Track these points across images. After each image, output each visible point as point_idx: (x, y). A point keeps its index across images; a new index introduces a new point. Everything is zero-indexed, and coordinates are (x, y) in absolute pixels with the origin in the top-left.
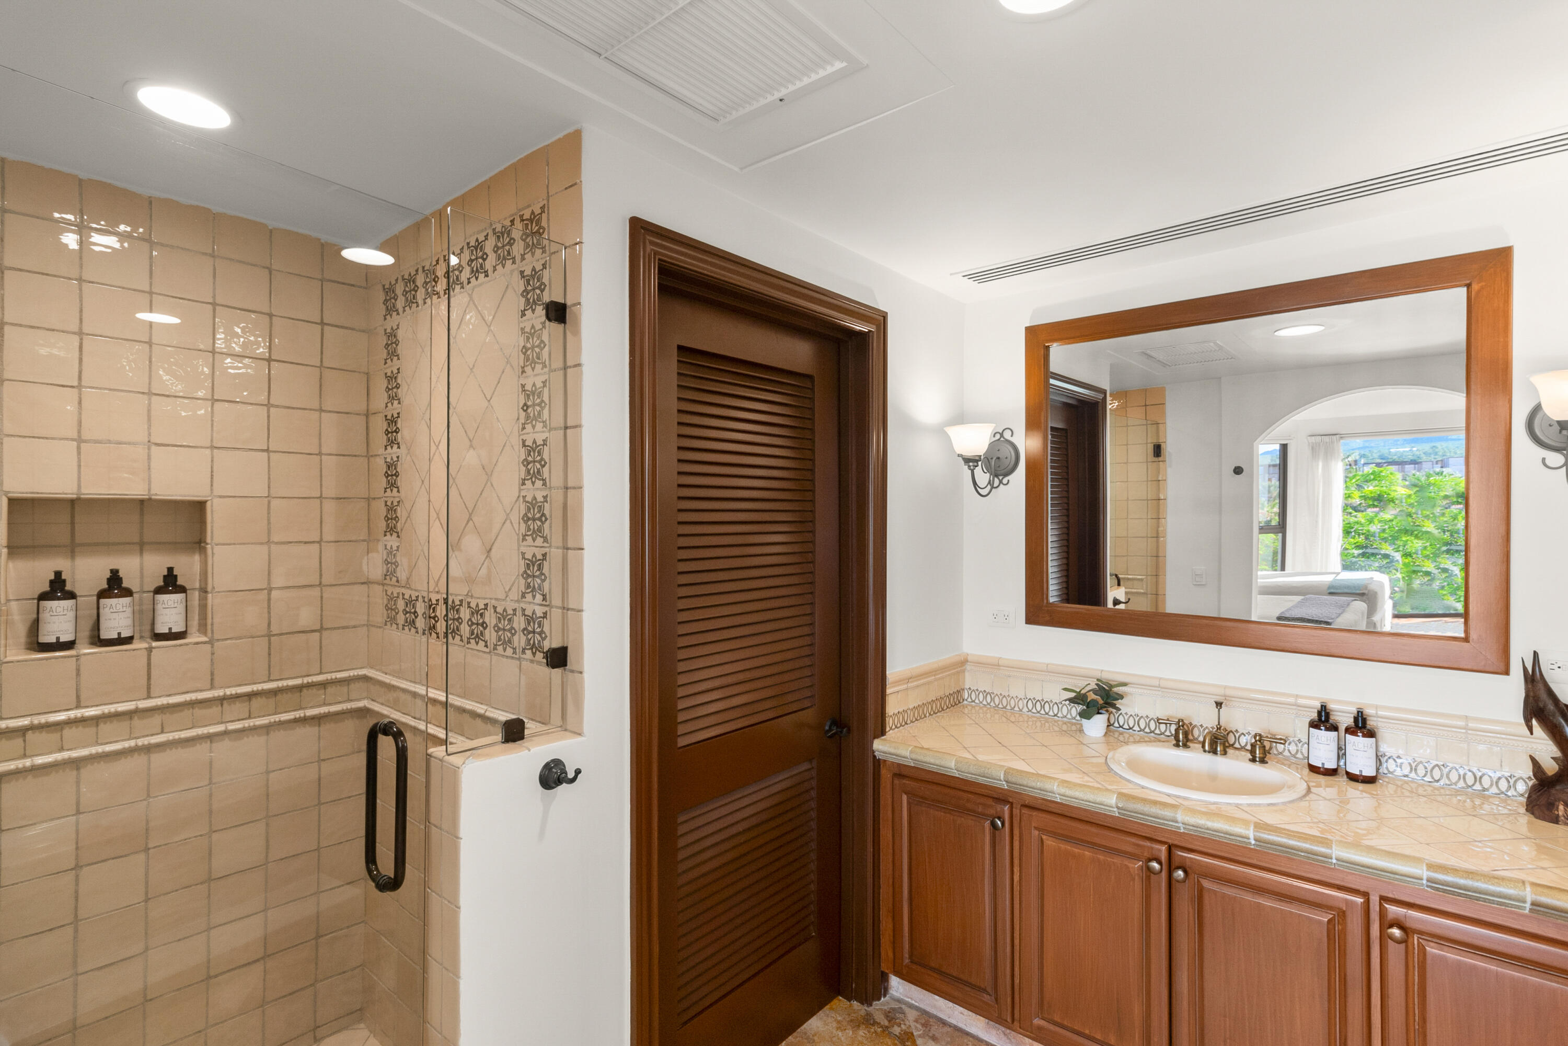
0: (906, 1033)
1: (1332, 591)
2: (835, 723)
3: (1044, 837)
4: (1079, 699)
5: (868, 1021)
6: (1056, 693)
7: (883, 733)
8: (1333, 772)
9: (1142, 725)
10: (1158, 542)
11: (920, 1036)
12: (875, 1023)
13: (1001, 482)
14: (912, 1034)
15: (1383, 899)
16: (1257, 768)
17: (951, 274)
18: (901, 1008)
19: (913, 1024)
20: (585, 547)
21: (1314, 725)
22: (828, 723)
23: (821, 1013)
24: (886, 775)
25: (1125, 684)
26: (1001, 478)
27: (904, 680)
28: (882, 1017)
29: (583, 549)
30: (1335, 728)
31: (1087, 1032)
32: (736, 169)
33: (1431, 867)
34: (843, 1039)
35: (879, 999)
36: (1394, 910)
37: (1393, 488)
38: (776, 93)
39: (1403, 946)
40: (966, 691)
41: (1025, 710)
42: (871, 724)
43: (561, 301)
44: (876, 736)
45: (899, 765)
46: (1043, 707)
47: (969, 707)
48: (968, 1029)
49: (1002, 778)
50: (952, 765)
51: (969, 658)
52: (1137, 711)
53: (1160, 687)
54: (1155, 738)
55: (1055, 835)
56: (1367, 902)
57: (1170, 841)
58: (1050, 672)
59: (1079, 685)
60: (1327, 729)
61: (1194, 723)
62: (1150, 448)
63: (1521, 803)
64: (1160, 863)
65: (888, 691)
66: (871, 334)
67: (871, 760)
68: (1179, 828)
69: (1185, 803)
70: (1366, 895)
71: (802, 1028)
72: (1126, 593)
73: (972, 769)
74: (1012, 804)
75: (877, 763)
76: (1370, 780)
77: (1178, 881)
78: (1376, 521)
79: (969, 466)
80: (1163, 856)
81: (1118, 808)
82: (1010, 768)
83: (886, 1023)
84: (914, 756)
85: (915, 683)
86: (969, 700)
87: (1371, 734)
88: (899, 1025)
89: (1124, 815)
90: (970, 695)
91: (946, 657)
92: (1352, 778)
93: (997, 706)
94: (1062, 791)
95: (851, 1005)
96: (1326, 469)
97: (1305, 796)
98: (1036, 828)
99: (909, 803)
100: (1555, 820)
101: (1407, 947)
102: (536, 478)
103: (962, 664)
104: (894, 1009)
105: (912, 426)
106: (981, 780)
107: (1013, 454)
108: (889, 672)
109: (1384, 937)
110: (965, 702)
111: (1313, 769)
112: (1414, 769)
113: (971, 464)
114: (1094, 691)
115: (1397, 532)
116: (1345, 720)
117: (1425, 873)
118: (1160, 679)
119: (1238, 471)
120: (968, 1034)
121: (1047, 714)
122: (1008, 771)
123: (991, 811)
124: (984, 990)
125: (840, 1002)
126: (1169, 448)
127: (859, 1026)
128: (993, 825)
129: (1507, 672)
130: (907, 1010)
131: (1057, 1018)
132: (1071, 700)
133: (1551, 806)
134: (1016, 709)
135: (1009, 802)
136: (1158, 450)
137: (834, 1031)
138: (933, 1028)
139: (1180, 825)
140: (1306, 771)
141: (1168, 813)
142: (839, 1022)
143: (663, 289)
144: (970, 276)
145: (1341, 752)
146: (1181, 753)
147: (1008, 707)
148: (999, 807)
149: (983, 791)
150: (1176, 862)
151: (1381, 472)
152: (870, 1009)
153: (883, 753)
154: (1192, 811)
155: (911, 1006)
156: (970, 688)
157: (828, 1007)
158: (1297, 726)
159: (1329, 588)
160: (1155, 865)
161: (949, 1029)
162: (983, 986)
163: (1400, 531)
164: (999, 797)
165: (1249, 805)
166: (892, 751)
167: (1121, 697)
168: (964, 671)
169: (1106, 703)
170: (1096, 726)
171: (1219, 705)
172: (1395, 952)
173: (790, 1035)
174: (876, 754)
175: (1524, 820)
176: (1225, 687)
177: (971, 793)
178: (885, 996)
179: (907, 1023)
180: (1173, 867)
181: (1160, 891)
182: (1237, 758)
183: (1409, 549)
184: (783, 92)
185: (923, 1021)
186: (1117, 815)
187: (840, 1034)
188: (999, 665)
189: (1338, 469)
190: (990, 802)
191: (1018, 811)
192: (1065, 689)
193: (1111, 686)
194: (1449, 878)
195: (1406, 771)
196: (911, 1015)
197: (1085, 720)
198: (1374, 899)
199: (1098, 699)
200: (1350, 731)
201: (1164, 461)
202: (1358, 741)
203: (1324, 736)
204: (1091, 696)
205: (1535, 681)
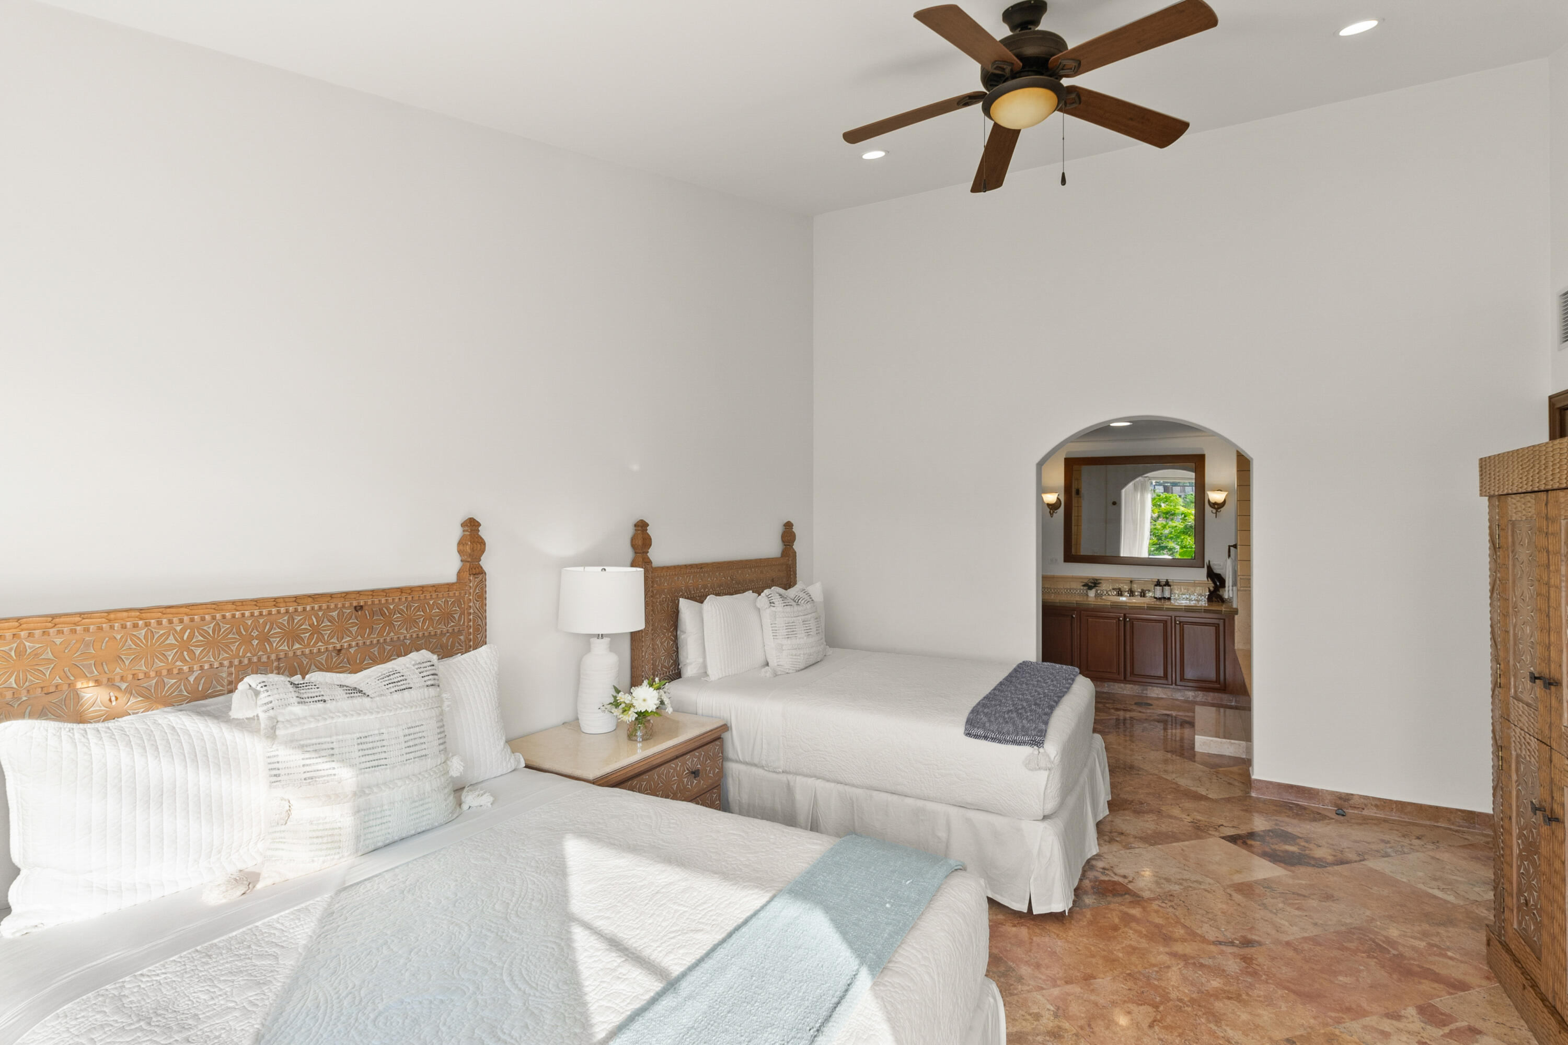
3: (1088, 618)
4: (1086, 585)
6: (1077, 585)
8: (1160, 598)
9: (1106, 591)
15: (1175, 617)
21: (1156, 585)
25: (1102, 579)
30: (1160, 586)
36: (1179, 618)
37: (1177, 507)
41: (1064, 592)
46: (1070, 590)
52: (1104, 587)
53: (1111, 578)
55: (1091, 617)
56: (1171, 619)
57: (1125, 612)
58: (1074, 578)
59: (1087, 579)
61: (1123, 589)
63: (1205, 599)
64: (1122, 618)
70: (1171, 617)
74: (1076, 611)
76: (1169, 599)
77: (1127, 621)
78: (1167, 527)
87: (1169, 586)
92: (1165, 598)
93: (1053, 592)
98: (1086, 617)
100: (1213, 602)
101: (1180, 626)
109: (1175, 623)
111: (1155, 598)
114: (1091, 582)
115: (1179, 533)
116: (1163, 583)
118: (1110, 576)
119: (1114, 503)
121: (1072, 592)
129: (1203, 567)
132: (1084, 586)
133: (1213, 598)
134: (1061, 592)
139: (1128, 607)
145: (1162, 592)
147: (1058, 592)
150: (1127, 617)
151: (1170, 497)
158: (1152, 587)
163: (1180, 532)
164: (1072, 609)
169: (1095, 585)
170: (1093, 592)
171: (1131, 583)
172: (1178, 626)
176: (1132, 578)
180: (1125, 618)
181: (1122, 624)
182: (1136, 597)
183: (1184, 543)
186: (1110, 608)
188: (1054, 578)
189: (1149, 497)
190: (1070, 612)
191: (1079, 613)
192: (1081, 582)
193: (1097, 580)
194: (1193, 609)
197: (1089, 591)
198: (1173, 617)
199: (1093, 585)
200: (1165, 585)
201: (1080, 497)
202: (1167, 588)
203: (1158, 588)
204: (1090, 584)
205: (1209, 568)
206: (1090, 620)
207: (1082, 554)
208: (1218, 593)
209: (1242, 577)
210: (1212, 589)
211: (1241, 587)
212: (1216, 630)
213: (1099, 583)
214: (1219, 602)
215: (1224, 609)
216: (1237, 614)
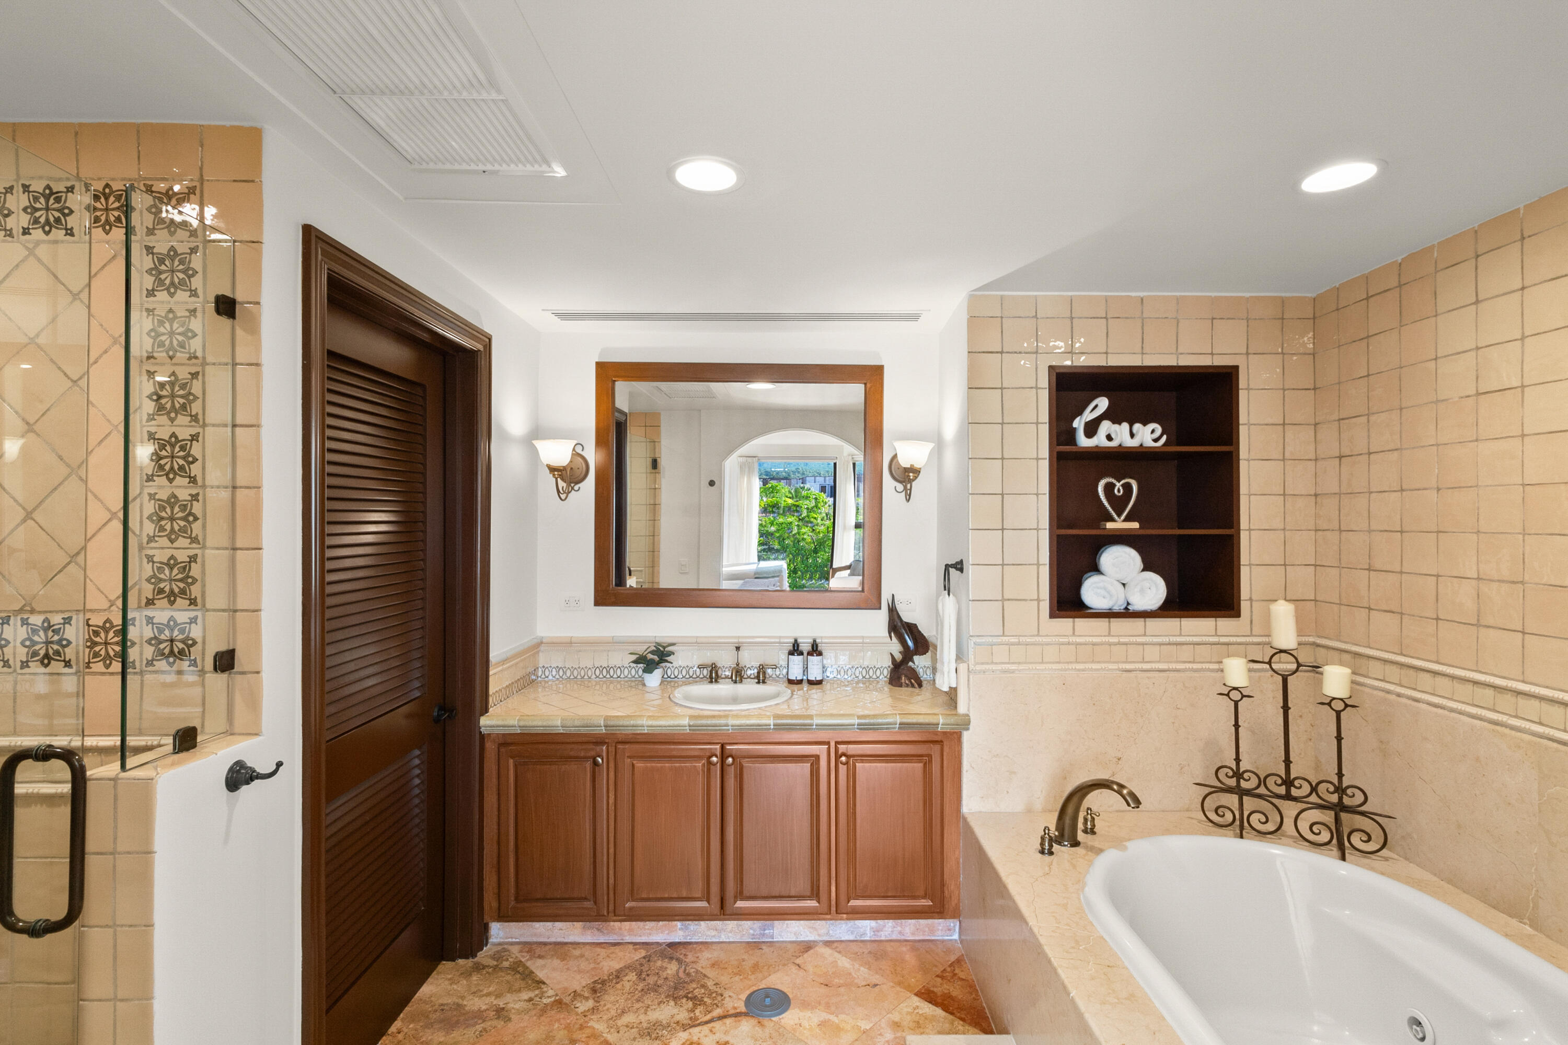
0: (514, 963)
1: (757, 576)
2: (443, 708)
3: (635, 762)
4: (640, 660)
5: (478, 968)
6: (623, 659)
7: (487, 711)
8: (800, 682)
9: (684, 673)
10: (654, 539)
11: (528, 960)
12: (484, 967)
13: (573, 488)
14: (521, 961)
15: (837, 743)
16: (761, 687)
17: (543, 310)
18: (504, 948)
19: (518, 955)
20: (264, 547)
21: (791, 653)
22: (436, 710)
23: (430, 980)
24: (490, 746)
25: (673, 644)
26: (572, 485)
27: (499, 663)
28: (490, 960)
29: (260, 549)
30: (801, 653)
31: (666, 896)
32: (401, 198)
33: (859, 717)
34: (459, 989)
35: (482, 949)
36: (842, 748)
38: (480, 165)
39: (846, 766)
40: (540, 670)
41: (594, 676)
42: (478, 704)
43: (229, 294)
44: (482, 714)
45: (504, 735)
46: (608, 672)
47: (543, 683)
48: (566, 940)
49: (602, 725)
50: (559, 723)
51: (544, 641)
52: (680, 663)
53: (698, 644)
54: (693, 680)
55: (642, 757)
56: (829, 747)
57: (721, 741)
58: (614, 643)
59: (641, 649)
60: (798, 655)
61: (718, 666)
62: (649, 461)
63: (885, 682)
64: (717, 756)
65: (491, 673)
66: (479, 353)
67: (477, 736)
68: (728, 730)
69: (730, 713)
70: (828, 743)
71: (416, 997)
72: (637, 582)
73: (577, 723)
74: (607, 743)
75: (482, 737)
76: (819, 682)
77: (729, 765)
79: (554, 475)
80: (718, 753)
81: (690, 726)
82: (607, 716)
83: (495, 963)
84: (522, 723)
85: (508, 665)
86: (543, 676)
87: (820, 654)
88: (507, 960)
89: (693, 730)
90: (544, 672)
91: (526, 641)
92: (811, 683)
93: (569, 678)
94: (650, 723)
95: (456, 964)
96: (749, 483)
97: (792, 697)
98: (629, 757)
99: (516, 766)
100: (901, 686)
101: (848, 767)
102: (175, 474)
103: (537, 646)
104: (498, 952)
105: (506, 437)
106: (583, 730)
107: (584, 466)
108: (491, 655)
109: (836, 762)
110: (539, 679)
111: (791, 682)
112: (839, 672)
113: (556, 473)
114: (652, 652)
116: (805, 647)
117: (856, 721)
118: (697, 637)
119: (712, 483)
120: (566, 943)
121: (612, 677)
122: (607, 718)
123: (592, 753)
124: (585, 899)
125: (445, 966)
126: (663, 463)
127: (470, 975)
128: (595, 763)
129: (880, 608)
130: (510, 947)
131: (644, 896)
132: (635, 662)
133: (900, 678)
134: (586, 677)
135: (606, 743)
136: (655, 464)
137: (449, 987)
138: (536, 951)
139: (730, 728)
140: (786, 684)
141: (723, 722)
142: (450, 979)
143: (331, 300)
144: (557, 314)
145: (806, 669)
146: (714, 687)
147: (579, 677)
148: (598, 748)
149: (584, 739)
150: (727, 753)
152: (476, 959)
153: (491, 727)
154: (737, 717)
155: (512, 944)
156: (544, 667)
157: (435, 972)
158: (782, 658)
159: (755, 574)
160: (714, 759)
161: (551, 946)
162: (584, 896)
164: (598, 741)
165: (766, 707)
166: (500, 723)
167: (672, 653)
168: (538, 652)
169: (661, 659)
170: (654, 679)
171: (738, 648)
172: (843, 770)
173: (406, 1006)
174: (482, 730)
175: (887, 688)
176: (739, 637)
177: (573, 743)
178: (486, 945)
179: (513, 956)
180: (725, 756)
181: (716, 777)
182: (749, 683)
184: (489, 167)
185: (527, 949)
186: (688, 731)
187: (455, 987)
188: (571, 643)
190: (591, 746)
191: (614, 748)
192: (631, 654)
193: (664, 647)
194: (867, 721)
195: (835, 675)
196: (515, 950)
197: (646, 676)
198: (833, 744)
199: (656, 658)
200: (809, 654)
201: (659, 473)
202: (814, 659)
203: (797, 660)
204: (650, 656)
205: (893, 611)
206: (639, 765)
207: (661, 587)
208: (910, 664)
209: (978, 640)
210: (899, 657)
211: (977, 664)
212: (925, 771)
213: (671, 653)
214: (913, 686)
215: (941, 721)
216: (968, 729)
